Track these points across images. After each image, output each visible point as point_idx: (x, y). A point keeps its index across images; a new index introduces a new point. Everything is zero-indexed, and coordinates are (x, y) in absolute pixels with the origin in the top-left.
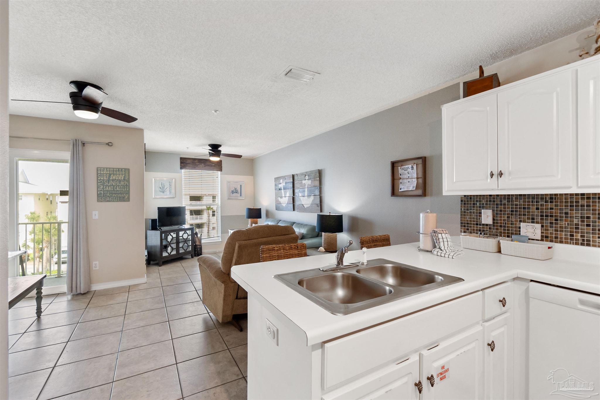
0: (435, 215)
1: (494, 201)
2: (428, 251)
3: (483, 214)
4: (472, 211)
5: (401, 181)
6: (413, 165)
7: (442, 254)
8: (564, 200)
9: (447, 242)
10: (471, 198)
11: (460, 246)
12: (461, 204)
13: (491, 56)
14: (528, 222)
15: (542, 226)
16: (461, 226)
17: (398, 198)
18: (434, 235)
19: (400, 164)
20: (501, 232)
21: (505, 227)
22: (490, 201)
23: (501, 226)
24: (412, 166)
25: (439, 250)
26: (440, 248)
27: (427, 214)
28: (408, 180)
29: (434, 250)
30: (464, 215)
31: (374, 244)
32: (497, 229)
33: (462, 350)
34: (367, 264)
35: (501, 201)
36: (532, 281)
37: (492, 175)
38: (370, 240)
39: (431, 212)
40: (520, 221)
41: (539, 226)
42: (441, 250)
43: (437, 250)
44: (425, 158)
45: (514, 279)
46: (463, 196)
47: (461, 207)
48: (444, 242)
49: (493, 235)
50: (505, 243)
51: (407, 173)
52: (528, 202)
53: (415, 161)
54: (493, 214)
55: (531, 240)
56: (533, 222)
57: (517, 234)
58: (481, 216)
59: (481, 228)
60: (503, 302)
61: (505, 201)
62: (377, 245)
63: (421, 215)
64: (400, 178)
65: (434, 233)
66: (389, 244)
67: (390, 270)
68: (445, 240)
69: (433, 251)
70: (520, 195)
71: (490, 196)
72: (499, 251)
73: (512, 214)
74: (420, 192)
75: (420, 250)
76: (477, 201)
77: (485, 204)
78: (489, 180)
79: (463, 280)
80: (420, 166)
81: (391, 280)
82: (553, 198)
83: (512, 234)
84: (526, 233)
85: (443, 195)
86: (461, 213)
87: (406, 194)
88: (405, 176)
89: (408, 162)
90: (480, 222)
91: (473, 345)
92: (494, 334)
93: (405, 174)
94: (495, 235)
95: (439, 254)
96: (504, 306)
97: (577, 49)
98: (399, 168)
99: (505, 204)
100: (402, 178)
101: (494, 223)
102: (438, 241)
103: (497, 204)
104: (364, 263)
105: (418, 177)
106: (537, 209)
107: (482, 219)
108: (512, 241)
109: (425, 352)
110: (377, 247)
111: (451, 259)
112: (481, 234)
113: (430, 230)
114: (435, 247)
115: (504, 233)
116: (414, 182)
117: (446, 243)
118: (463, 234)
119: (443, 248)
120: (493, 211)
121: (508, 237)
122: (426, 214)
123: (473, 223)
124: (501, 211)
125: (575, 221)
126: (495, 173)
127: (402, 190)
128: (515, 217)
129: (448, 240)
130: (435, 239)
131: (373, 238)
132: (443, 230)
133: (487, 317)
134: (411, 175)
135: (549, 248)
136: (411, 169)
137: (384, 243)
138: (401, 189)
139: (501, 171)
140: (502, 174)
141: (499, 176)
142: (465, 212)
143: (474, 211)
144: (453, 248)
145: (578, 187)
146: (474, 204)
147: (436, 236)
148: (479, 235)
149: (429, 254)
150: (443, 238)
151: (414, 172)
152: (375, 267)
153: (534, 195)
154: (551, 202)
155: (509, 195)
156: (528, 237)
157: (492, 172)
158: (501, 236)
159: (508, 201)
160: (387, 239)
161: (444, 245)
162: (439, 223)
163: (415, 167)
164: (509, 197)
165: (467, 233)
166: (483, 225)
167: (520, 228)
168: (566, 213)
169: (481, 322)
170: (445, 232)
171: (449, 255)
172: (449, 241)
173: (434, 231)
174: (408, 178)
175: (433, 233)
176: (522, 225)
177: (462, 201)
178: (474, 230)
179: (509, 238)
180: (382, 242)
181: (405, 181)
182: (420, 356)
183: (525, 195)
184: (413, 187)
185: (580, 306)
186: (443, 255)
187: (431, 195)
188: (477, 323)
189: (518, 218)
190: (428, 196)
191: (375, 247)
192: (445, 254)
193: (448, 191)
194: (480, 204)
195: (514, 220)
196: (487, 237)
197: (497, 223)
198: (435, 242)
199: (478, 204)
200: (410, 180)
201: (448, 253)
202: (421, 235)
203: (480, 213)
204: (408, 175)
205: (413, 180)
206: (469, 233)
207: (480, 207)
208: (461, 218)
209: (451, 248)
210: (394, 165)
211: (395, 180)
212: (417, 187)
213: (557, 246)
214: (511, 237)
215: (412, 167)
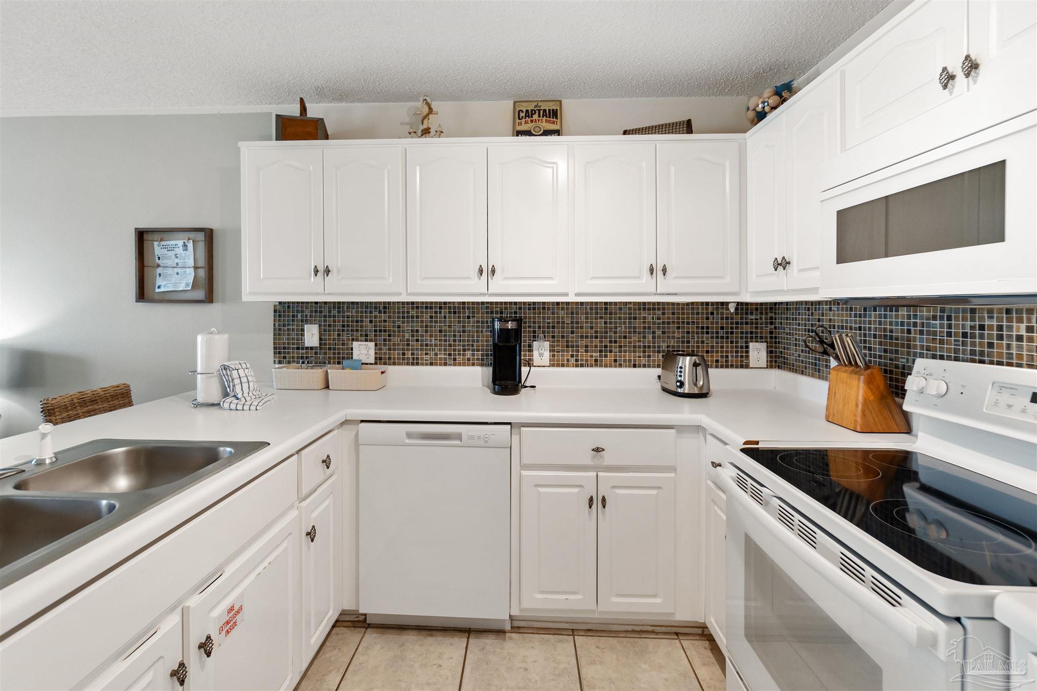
0: (226, 336)
1: (321, 312)
2: (213, 405)
3: (307, 332)
4: (291, 327)
5: (159, 270)
6: (185, 241)
7: (238, 406)
8: (397, 310)
9: (247, 384)
10: (289, 307)
11: (272, 386)
12: (275, 316)
13: (317, 88)
14: (361, 341)
15: (376, 345)
16: (275, 353)
17: (155, 304)
18: (225, 374)
19: (156, 236)
20: (329, 358)
21: (334, 349)
22: (316, 311)
23: (330, 349)
24: (184, 243)
25: (233, 399)
26: (234, 396)
27: (211, 335)
28: (176, 270)
29: (224, 402)
30: (279, 335)
31: (85, 409)
32: (325, 353)
33: (265, 563)
34: (54, 459)
35: (330, 312)
36: (362, 421)
37: (316, 272)
38: (75, 401)
39: (219, 333)
40: (353, 340)
41: (372, 345)
42: (238, 399)
43: (229, 400)
44: (211, 230)
45: (342, 424)
46: (278, 304)
47: (274, 322)
48: (243, 384)
49: (320, 364)
50: (335, 373)
51: (174, 256)
52: (362, 312)
53: (192, 235)
54: (320, 331)
55: (364, 365)
56: (366, 340)
57: (349, 359)
58: (304, 336)
59: (304, 354)
60: (327, 462)
61: (335, 312)
62: (94, 410)
63: (200, 338)
64: (158, 266)
65: (224, 371)
66: (130, 404)
67: (121, 460)
68: (244, 380)
69: (222, 403)
70: (353, 303)
71: (316, 303)
72: (327, 387)
73: (343, 330)
74: (200, 294)
75: (198, 405)
76: (298, 311)
77: (309, 316)
78: (312, 279)
79: (268, 445)
80: (201, 246)
81: (122, 483)
82: (386, 307)
83: (343, 358)
84: (359, 357)
85: (243, 300)
86: (274, 331)
87: (172, 299)
88: (169, 263)
89: (176, 235)
90: (303, 344)
91: (285, 544)
92: (314, 515)
93: (170, 258)
94: (321, 363)
95: (233, 406)
96: (328, 467)
97: (407, 124)
98: (156, 244)
99: (334, 316)
100: (161, 265)
101: (320, 344)
102: (231, 383)
103: (325, 316)
104: (44, 460)
105: (196, 266)
106: (371, 322)
107: (304, 340)
108: (343, 369)
109: (193, 602)
110: (93, 415)
111: (253, 412)
112: (303, 363)
113: (217, 366)
114: (226, 395)
115: (334, 358)
116: (190, 275)
117: (245, 386)
118: (277, 366)
119: (240, 396)
120: (320, 326)
121: (339, 363)
122: (208, 336)
123: (292, 347)
124: (330, 326)
125: (407, 336)
126: (321, 268)
127: (162, 290)
128: (347, 334)
129: (250, 379)
130: (227, 381)
131: (83, 395)
132: (241, 362)
133: (305, 490)
134: (182, 261)
135: (382, 373)
136: (181, 248)
137: (116, 402)
138: (159, 287)
139: (327, 266)
140: (329, 271)
141: (325, 274)
142: (280, 330)
143: (294, 327)
144: (258, 392)
145: (408, 294)
146: (293, 316)
147: (228, 376)
148: (300, 365)
149: (214, 411)
150: (240, 377)
151: (189, 255)
152: (77, 463)
153: (368, 302)
154: (385, 312)
155: (339, 303)
156: (361, 360)
157: (316, 267)
158: (329, 363)
159: (339, 312)
160: (123, 394)
161: (242, 390)
162: (233, 350)
163: (190, 245)
164: (339, 305)
165: (284, 363)
166: (307, 348)
167: (352, 349)
168: (399, 327)
169: (297, 503)
170: (244, 366)
171: (250, 405)
172: (251, 381)
173: (224, 366)
174: (176, 266)
175: (222, 369)
176: (355, 344)
177: (275, 311)
178: (293, 357)
179: (339, 365)
180: (109, 402)
181: (170, 271)
182: (184, 613)
183: (357, 303)
184: (187, 285)
185: (407, 441)
186: (240, 407)
187: (223, 301)
188: (292, 507)
189: (350, 335)
190: (215, 302)
191: (90, 416)
192: (244, 405)
193: (251, 293)
194: (302, 316)
195: (345, 338)
196: (312, 368)
197: (325, 344)
198: (227, 386)
199: (299, 315)
200: (179, 270)
201: (248, 403)
202: (199, 377)
203: (303, 330)
204: (177, 261)
205: (188, 270)
206: (286, 363)
207: (302, 321)
208: (274, 339)
209: (254, 393)
210: (142, 236)
211: (146, 269)
212: (195, 285)
213: (391, 369)
214: (342, 364)
215: (185, 246)
